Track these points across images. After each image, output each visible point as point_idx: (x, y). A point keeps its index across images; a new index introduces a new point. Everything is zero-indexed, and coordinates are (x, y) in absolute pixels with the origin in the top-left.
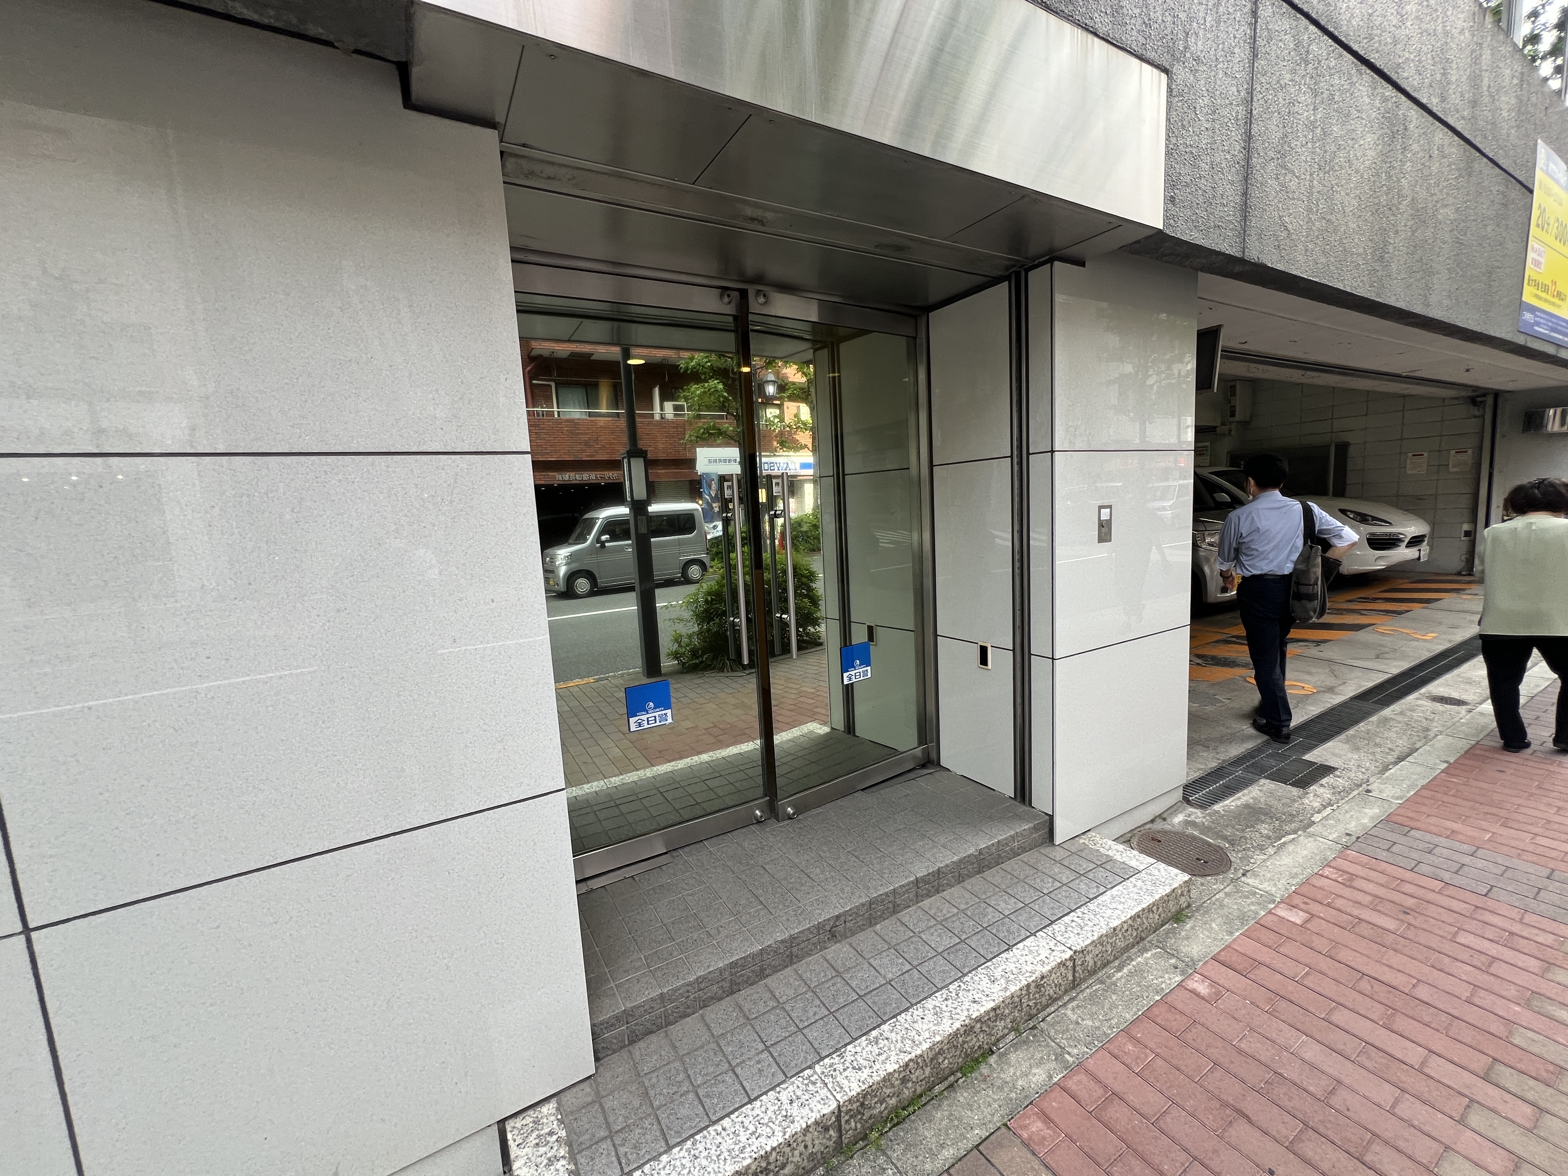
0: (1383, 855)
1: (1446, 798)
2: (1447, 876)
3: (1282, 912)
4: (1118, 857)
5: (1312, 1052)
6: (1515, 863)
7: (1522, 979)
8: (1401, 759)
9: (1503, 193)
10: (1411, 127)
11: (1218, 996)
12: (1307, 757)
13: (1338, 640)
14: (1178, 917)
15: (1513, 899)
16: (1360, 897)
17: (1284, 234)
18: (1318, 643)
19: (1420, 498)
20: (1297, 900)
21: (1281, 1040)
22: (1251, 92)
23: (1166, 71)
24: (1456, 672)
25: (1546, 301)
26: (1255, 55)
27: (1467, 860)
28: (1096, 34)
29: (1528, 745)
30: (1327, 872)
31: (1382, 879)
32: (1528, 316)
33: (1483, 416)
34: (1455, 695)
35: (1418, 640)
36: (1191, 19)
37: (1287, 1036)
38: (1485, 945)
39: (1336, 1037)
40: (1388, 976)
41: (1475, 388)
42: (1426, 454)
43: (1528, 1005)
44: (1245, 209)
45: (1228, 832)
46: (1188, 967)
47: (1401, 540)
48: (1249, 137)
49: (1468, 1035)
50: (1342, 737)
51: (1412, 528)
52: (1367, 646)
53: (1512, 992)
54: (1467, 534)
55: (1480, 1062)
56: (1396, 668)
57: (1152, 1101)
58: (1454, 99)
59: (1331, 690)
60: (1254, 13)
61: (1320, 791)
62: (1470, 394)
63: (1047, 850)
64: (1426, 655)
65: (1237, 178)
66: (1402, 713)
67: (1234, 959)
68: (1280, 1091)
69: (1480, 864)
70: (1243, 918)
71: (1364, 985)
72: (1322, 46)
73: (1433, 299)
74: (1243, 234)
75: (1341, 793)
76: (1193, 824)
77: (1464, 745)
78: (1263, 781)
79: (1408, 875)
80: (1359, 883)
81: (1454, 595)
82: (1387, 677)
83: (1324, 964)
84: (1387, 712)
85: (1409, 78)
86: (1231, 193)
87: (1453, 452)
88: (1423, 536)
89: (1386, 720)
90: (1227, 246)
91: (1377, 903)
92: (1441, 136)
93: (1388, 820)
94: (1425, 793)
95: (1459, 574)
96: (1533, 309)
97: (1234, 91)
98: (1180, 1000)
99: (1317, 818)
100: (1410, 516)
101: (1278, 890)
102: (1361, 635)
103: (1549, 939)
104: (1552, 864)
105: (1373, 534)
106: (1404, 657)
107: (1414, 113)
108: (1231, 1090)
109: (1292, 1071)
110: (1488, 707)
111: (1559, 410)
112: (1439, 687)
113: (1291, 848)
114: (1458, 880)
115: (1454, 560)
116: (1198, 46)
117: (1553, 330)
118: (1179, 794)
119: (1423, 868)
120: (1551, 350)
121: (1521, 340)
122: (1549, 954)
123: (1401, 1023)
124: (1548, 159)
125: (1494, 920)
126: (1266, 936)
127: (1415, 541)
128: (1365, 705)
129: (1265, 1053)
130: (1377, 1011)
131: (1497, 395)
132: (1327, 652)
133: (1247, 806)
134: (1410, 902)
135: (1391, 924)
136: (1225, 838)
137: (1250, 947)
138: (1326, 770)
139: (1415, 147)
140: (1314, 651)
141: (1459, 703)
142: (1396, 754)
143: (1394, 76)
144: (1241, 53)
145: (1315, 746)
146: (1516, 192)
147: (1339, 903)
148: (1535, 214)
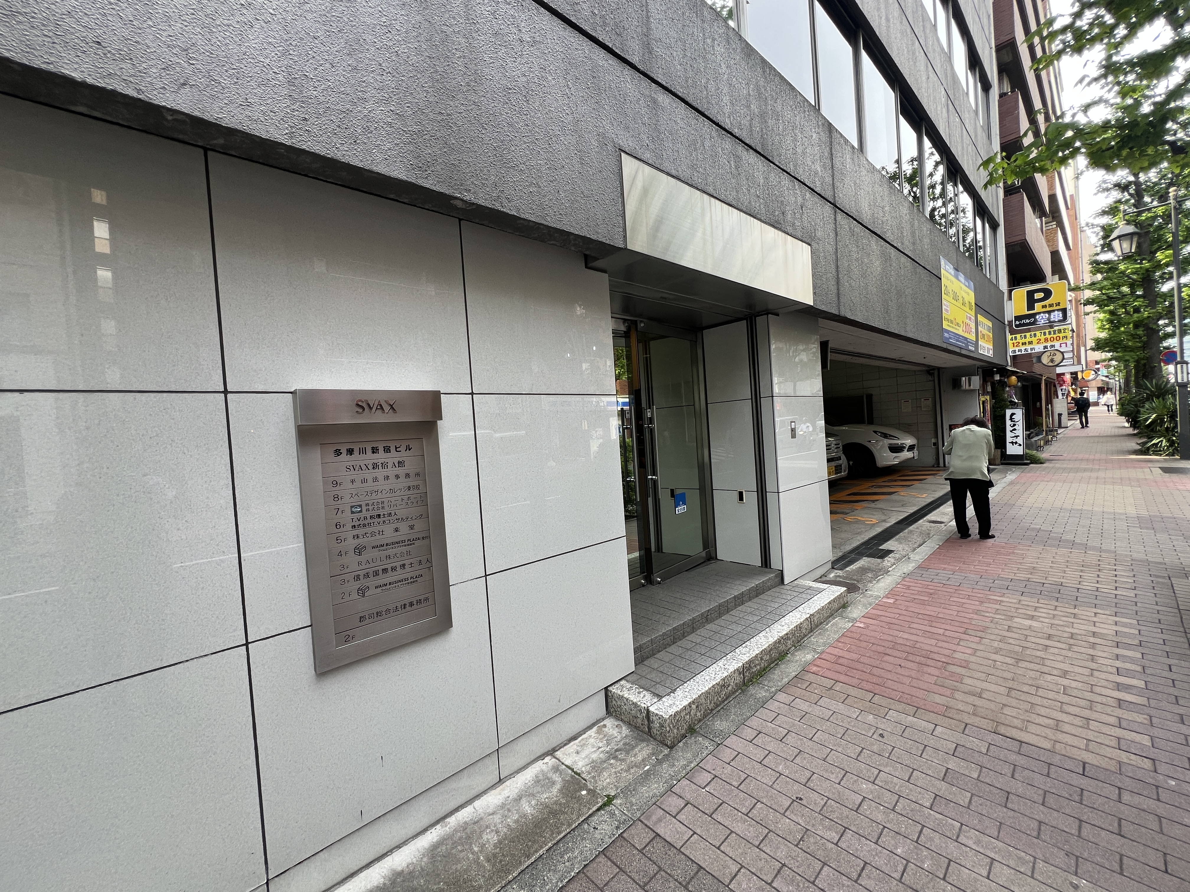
0: (920, 578)
1: (940, 557)
2: (944, 582)
3: (885, 600)
4: (814, 586)
5: (906, 636)
6: (968, 575)
7: (974, 607)
8: (920, 546)
9: (929, 281)
10: (892, 256)
11: (868, 627)
12: (880, 548)
13: (883, 500)
14: (844, 606)
15: (969, 586)
16: (913, 592)
17: (852, 305)
18: (874, 501)
19: (909, 425)
20: (889, 596)
21: (894, 634)
22: (836, 249)
23: (809, 245)
24: (938, 510)
25: (953, 327)
26: (837, 235)
27: (951, 576)
28: (788, 234)
29: (970, 536)
30: (899, 586)
31: (921, 586)
32: (946, 335)
33: (934, 381)
34: (939, 520)
35: (919, 497)
36: (816, 224)
37: (896, 633)
38: (960, 600)
39: (912, 631)
40: (928, 613)
41: (929, 366)
42: (910, 401)
43: (976, 614)
44: (838, 295)
45: (855, 577)
46: (854, 620)
47: (905, 448)
48: (837, 267)
49: (957, 624)
50: (894, 539)
51: (909, 441)
52: (896, 501)
53: (971, 611)
54: (935, 444)
55: (962, 630)
56: (912, 510)
57: (855, 656)
58: (906, 243)
59: (884, 521)
60: (835, 219)
61: (888, 561)
62: (927, 368)
63: (783, 587)
64: (924, 504)
65: (835, 283)
66: (917, 528)
67: (870, 616)
68: (897, 647)
69: (956, 577)
70: (870, 604)
71: (920, 616)
72: (858, 228)
73: (908, 329)
74: (839, 306)
75: (899, 560)
76: (839, 576)
77: (945, 538)
78: (864, 558)
79: (930, 584)
80: (911, 588)
81: (932, 477)
82: (908, 514)
83: (904, 613)
84: (911, 528)
85: (889, 236)
86: (833, 289)
87: (922, 400)
88: (914, 445)
89: (911, 531)
90: (834, 311)
91: (919, 593)
92: (904, 259)
93: (919, 567)
94: (932, 556)
95: (933, 466)
96: (948, 332)
97: (831, 249)
98: (853, 629)
99: (890, 569)
100: (907, 434)
101: (881, 594)
102: (893, 497)
103: (982, 596)
104: (981, 574)
105: (890, 444)
106: (914, 505)
107: (893, 250)
108: (881, 649)
109: (900, 641)
110: (954, 523)
111: (967, 378)
112: (931, 517)
113: (882, 580)
114: (948, 583)
115: (930, 460)
116: (819, 234)
117: (957, 341)
118: (829, 565)
119: (935, 581)
120: (958, 350)
121: (944, 346)
122: (981, 600)
123: (934, 624)
124: (945, 264)
125: (962, 592)
126: (879, 607)
127: (911, 448)
128: (900, 526)
129: (890, 638)
130: (926, 622)
131: (939, 369)
132: (879, 505)
133: (860, 568)
134: (932, 591)
135: (926, 599)
136: (855, 580)
137: (875, 612)
138: (890, 552)
139: (894, 264)
140: (873, 505)
141: (941, 523)
142: (918, 543)
143: (884, 237)
144: (832, 235)
145: (883, 544)
146: (934, 280)
147: (905, 595)
148: (943, 288)
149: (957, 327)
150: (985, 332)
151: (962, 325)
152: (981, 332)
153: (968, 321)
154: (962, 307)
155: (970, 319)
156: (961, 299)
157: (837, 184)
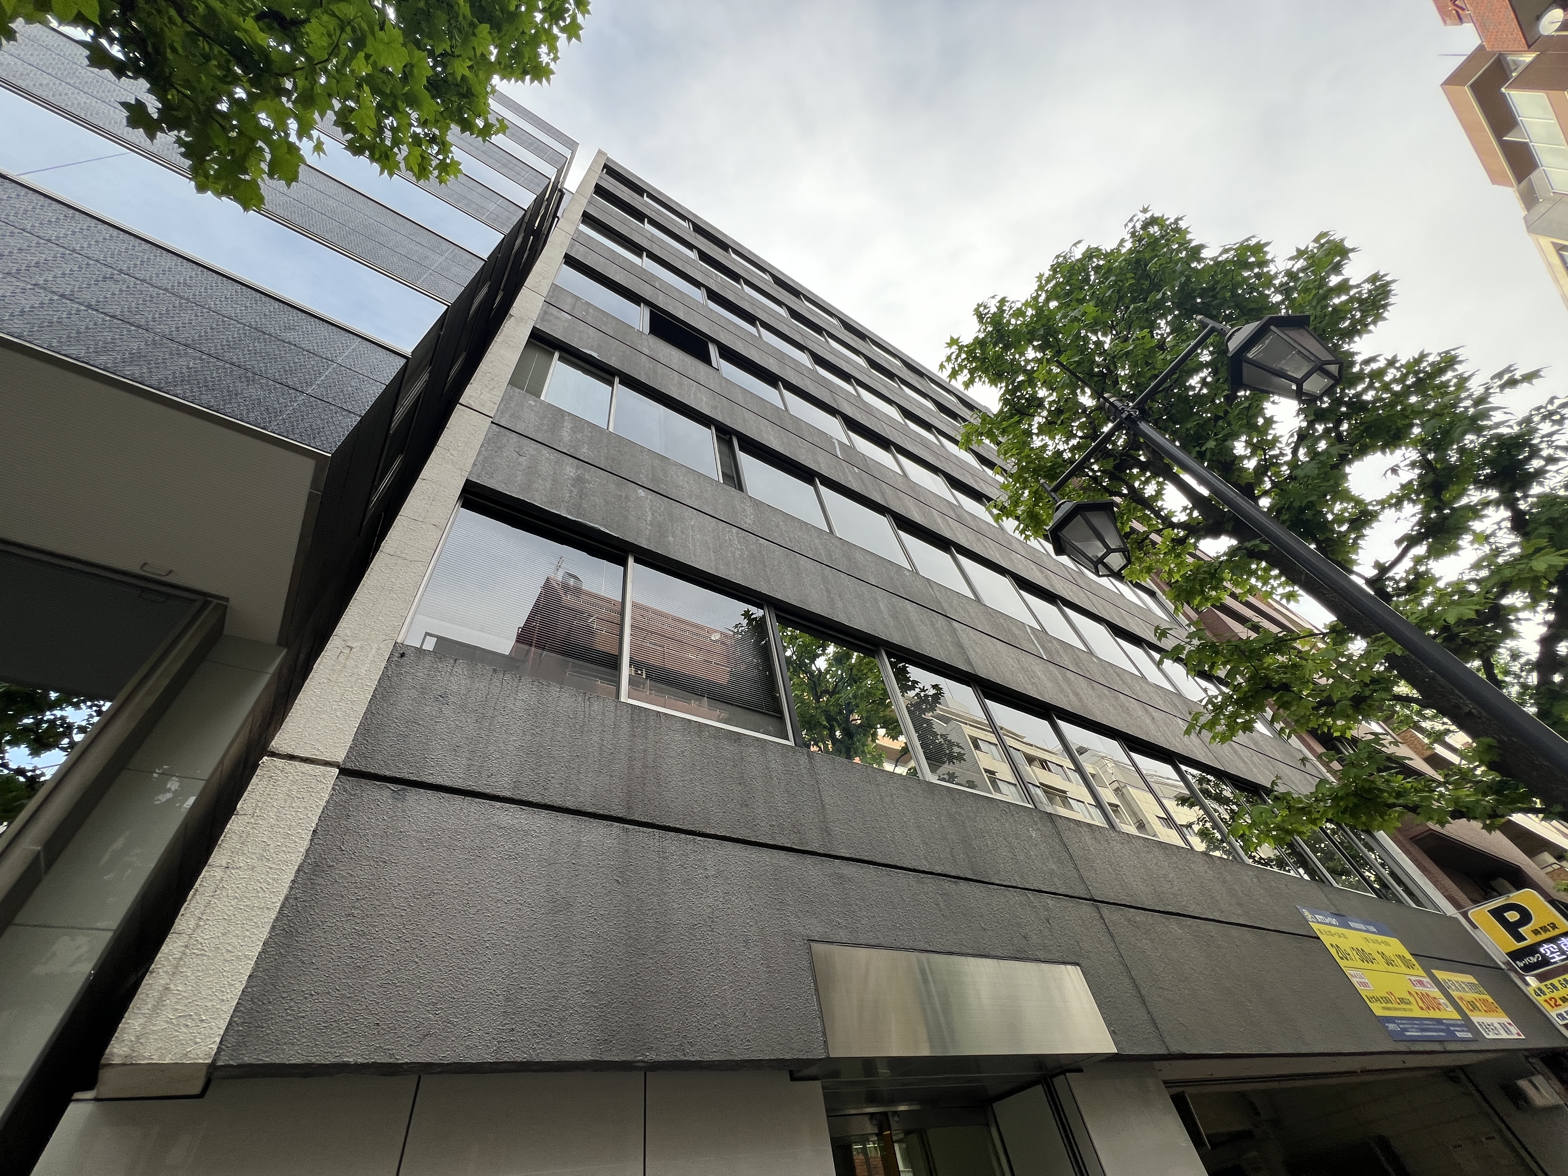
9: (1299, 948)
10: (1214, 934)
22: (1121, 955)
23: (1078, 964)
25: (1395, 1009)
26: (1112, 936)
28: (1042, 962)
32: (1391, 1026)
36: (1075, 934)
42: (1462, 1145)
44: (1154, 1022)
48: (1133, 980)
58: (1227, 908)
60: (1102, 917)
62: (1437, 1071)
65: (1140, 1005)
72: (1140, 916)
74: (1163, 1039)
85: (1192, 910)
86: (1141, 1015)
90: (1158, 1049)
92: (1234, 931)
96: (1391, 1019)
97: (1113, 959)
107: (1210, 925)
116: (1086, 945)
117: (1423, 1030)
120: (1437, 1047)
124: (1311, 913)
139: (1225, 944)
143: (1187, 913)
144: (1106, 939)
146: (1308, 944)
148: (1333, 951)
149: (1403, 1006)
150: (1470, 996)
151: (1412, 999)
152: (1461, 999)
153: (1419, 989)
154: (1390, 968)
155: (1421, 983)
156: (1378, 957)
157: (1085, 874)
